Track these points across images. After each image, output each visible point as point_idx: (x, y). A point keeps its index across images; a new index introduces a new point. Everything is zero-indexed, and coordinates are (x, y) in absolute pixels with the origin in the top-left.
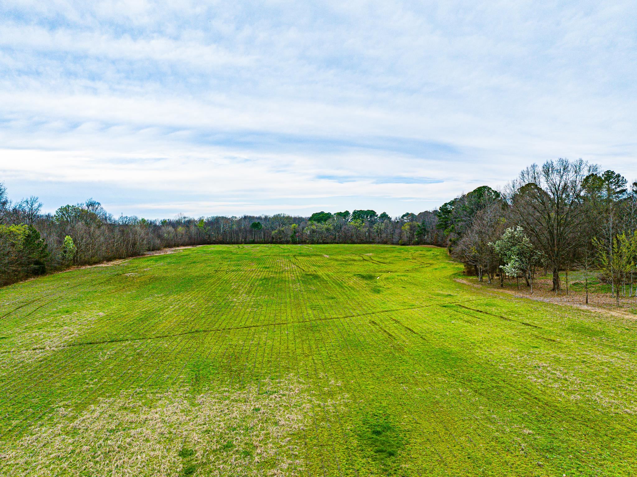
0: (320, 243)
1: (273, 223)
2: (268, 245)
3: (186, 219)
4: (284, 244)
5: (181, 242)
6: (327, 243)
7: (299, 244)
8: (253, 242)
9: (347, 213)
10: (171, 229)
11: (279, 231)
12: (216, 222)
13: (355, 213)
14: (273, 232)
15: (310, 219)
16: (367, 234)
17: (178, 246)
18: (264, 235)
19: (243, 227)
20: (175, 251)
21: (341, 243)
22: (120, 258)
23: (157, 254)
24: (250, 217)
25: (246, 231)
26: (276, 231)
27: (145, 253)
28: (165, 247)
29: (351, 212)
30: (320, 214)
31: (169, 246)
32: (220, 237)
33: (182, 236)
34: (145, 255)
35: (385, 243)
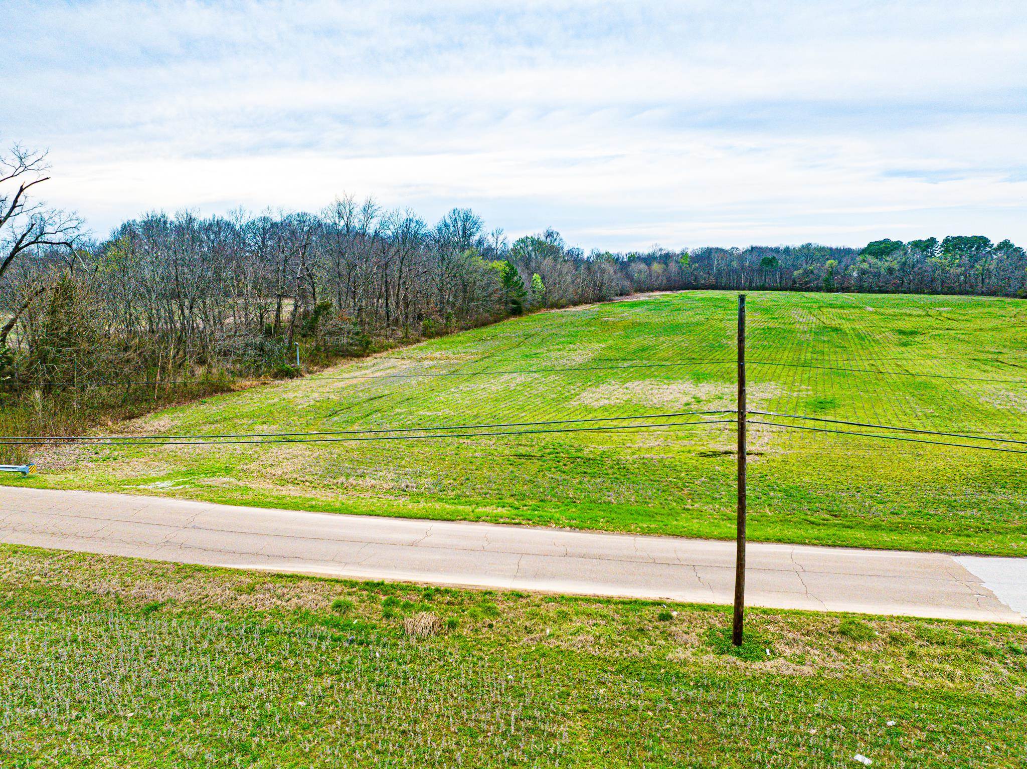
0: (875, 292)
1: (797, 258)
2: (784, 292)
3: (663, 253)
4: (812, 291)
5: (656, 284)
6: (887, 292)
7: (837, 291)
8: (763, 288)
9: (932, 241)
10: (643, 266)
11: (806, 270)
12: (706, 256)
13: (946, 241)
14: (796, 273)
15: (863, 252)
16: (962, 278)
17: (652, 291)
18: (781, 277)
19: (747, 264)
20: (649, 297)
21: (910, 292)
22: (586, 303)
23: (628, 300)
24: (761, 248)
25: (753, 270)
26: (801, 271)
27: (613, 298)
28: (636, 291)
29: (940, 240)
30: (881, 242)
31: (641, 290)
32: (712, 280)
33: (658, 277)
34: (612, 300)
35: (993, 294)
